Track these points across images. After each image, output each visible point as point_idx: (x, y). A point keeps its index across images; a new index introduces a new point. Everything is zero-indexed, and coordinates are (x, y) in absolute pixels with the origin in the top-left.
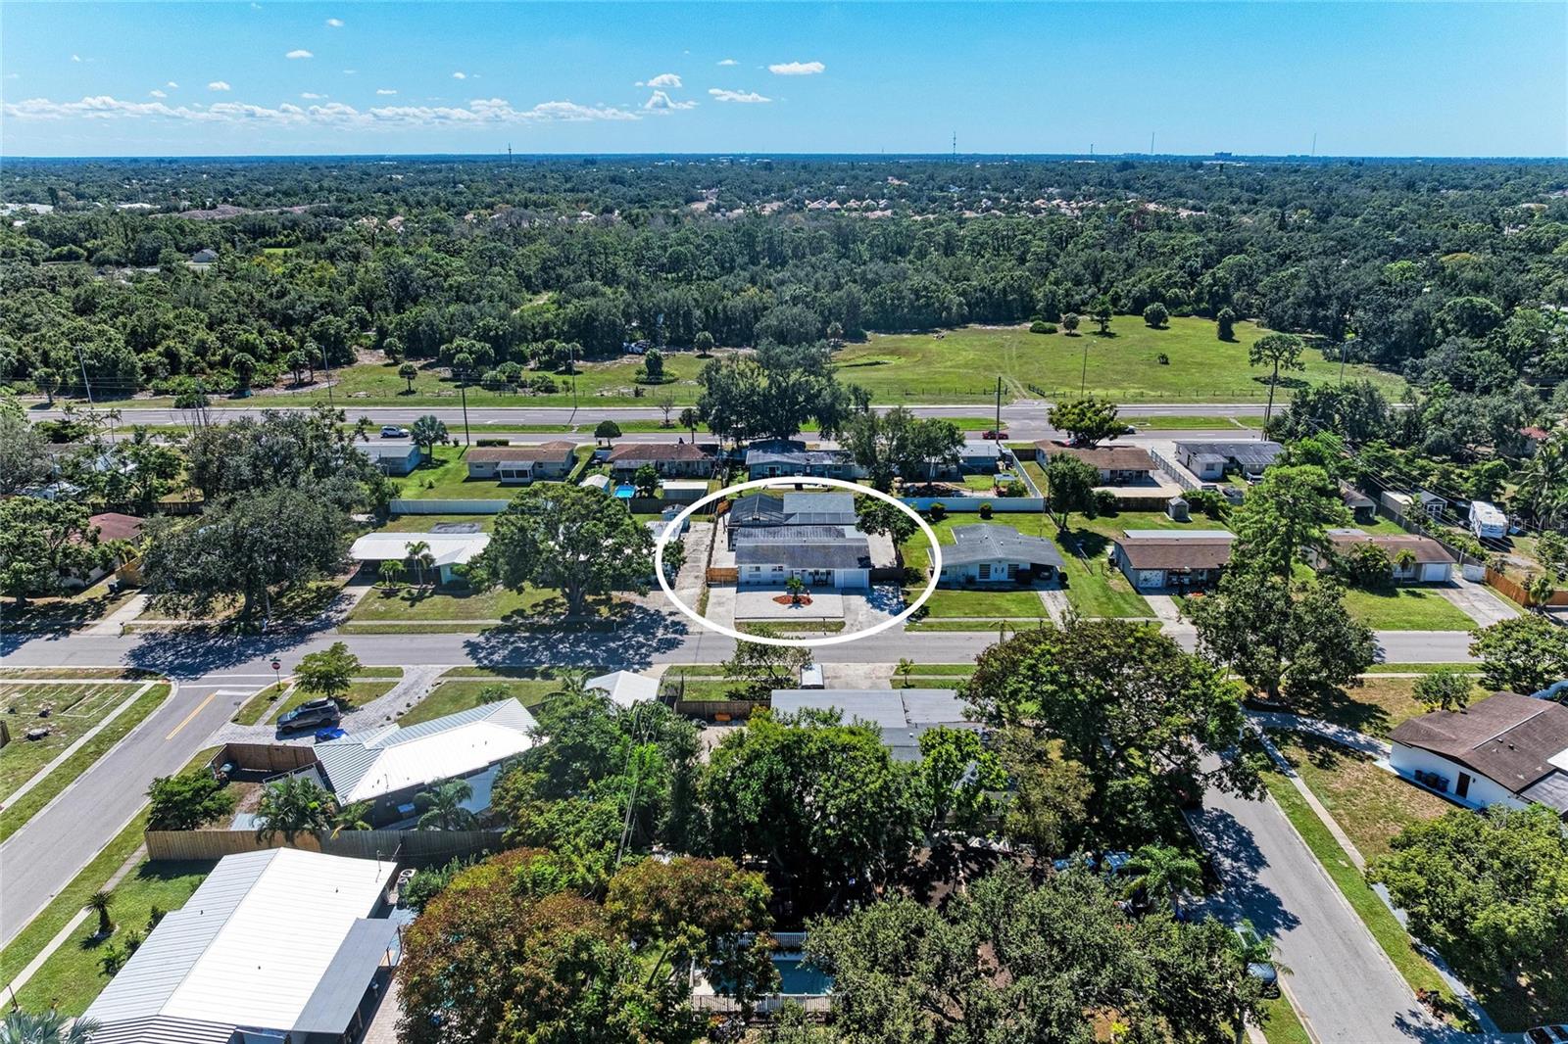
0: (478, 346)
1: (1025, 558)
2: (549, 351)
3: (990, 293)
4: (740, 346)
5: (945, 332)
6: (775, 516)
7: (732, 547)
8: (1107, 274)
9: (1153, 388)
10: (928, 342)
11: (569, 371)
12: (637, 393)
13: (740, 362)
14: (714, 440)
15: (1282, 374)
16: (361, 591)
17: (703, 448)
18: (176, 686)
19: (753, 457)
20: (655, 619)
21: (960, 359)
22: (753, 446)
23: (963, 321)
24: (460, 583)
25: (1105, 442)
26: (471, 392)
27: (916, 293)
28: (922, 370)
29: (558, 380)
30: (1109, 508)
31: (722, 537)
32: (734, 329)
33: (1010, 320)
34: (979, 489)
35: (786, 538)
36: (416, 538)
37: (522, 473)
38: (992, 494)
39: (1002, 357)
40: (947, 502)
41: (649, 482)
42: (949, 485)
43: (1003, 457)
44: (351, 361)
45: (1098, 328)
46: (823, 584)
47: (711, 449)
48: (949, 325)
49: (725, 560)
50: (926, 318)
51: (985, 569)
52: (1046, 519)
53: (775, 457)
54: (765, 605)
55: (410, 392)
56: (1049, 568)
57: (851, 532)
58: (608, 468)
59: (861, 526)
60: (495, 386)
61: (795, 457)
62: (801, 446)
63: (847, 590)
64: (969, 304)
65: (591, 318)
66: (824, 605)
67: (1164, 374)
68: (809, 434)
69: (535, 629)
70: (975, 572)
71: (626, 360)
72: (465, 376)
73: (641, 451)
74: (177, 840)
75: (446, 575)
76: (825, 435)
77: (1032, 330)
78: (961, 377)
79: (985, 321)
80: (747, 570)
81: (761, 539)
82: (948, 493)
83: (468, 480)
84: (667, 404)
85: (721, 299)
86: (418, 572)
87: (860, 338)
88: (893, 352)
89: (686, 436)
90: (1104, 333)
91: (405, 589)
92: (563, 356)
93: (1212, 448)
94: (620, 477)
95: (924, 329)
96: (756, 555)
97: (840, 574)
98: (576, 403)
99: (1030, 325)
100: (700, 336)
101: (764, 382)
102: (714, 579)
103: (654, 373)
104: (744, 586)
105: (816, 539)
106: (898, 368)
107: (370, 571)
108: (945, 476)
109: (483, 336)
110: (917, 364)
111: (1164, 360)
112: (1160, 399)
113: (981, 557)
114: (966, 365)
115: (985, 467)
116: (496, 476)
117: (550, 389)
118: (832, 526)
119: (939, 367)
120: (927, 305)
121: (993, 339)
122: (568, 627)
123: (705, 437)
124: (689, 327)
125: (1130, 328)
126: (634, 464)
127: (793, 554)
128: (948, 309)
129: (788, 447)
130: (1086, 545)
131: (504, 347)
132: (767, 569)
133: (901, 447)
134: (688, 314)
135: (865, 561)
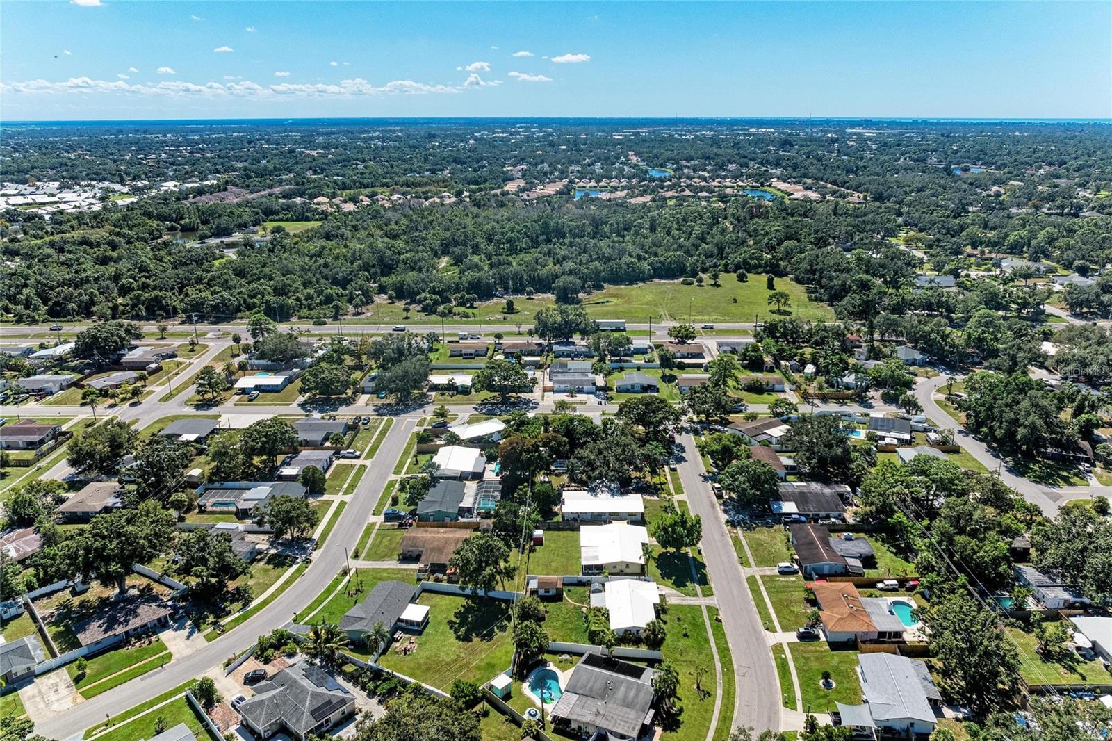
0: (434, 297)
1: (646, 383)
2: (463, 297)
3: (663, 264)
4: (545, 292)
5: (641, 284)
6: (565, 370)
7: (550, 380)
8: (727, 250)
9: (724, 315)
10: (633, 290)
11: (472, 307)
12: (505, 319)
13: (547, 301)
14: (541, 341)
15: (782, 308)
16: (433, 394)
17: (537, 344)
18: (394, 419)
19: (556, 348)
20: (527, 402)
21: (645, 300)
22: (556, 343)
23: (650, 278)
24: (465, 391)
25: (689, 341)
26: (433, 317)
27: (628, 265)
28: (626, 306)
29: (470, 311)
30: (682, 367)
31: (547, 377)
32: (543, 285)
33: (673, 277)
34: (638, 360)
35: (568, 377)
36: (451, 377)
37: (471, 354)
38: (643, 362)
39: (663, 299)
40: (625, 365)
41: (519, 357)
42: (628, 358)
43: (650, 347)
44: (373, 302)
45: (713, 282)
46: (581, 391)
47: (540, 345)
48: (643, 280)
49: (549, 384)
50: (632, 277)
51: (633, 386)
52: (660, 371)
53: (564, 348)
54: (562, 397)
55: (407, 318)
56: (655, 386)
57: (590, 375)
58: (501, 352)
59: (593, 373)
60: (443, 314)
61: (571, 348)
62: (573, 344)
63: (588, 393)
64: (654, 269)
65: (479, 282)
66: (580, 397)
67: (733, 308)
68: (576, 338)
69: (493, 404)
70: (630, 387)
71: (495, 300)
72: (429, 310)
73: (514, 346)
74: (424, 446)
75: (460, 389)
76: (582, 339)
77: (683, 283)
78: (643, 310)
79: (661, 278)
80: (556, 386)
81: (560, 377)
82: (627, 361)
83: (451, 356)
84: (519, 324)
85: (536, 270)
86: (451, 388)
87: (600, 288)
88: (615, 296)
89: (529, 338)
90: (716, 285)
91: (447, 393)
92: (469, 300)
93: (727, 344)
94: (507, 355)
95: (631, 283)
96: (559, 382)
97: (586, 388)
98: (481, 323)
99: (682, 279)
100: (528, 289)
101: (559, 319)
102: (545, 390)
103: (510, 309)
104: (555, 392)
105: (578, 377)
106: (617, 305)
107: (435, 388)
108: (626, 355)
109: (433, 291)
110: (624, 303)
111: (735, 301)
112: (724, 321)
113: (632, 382)
114: (647, 304)
115: (642, 351)
116: (461, 355)
117: (467, 317)
118: (584, 373)
119: (635, 305)
120: (633, 271)
121: (663, 288)
122: (503, 403)
123: (537, 340)
124: (521, 284)
125: (728, 280)
126: (512, 351)
127: (570, 382)
128: (643, 272)
129: (568, 344)
130: (669, 379)
131: (442, 295)
132: (563, 386)
133: (609, 345)
134: (522, 278)
135: (594, 384)
